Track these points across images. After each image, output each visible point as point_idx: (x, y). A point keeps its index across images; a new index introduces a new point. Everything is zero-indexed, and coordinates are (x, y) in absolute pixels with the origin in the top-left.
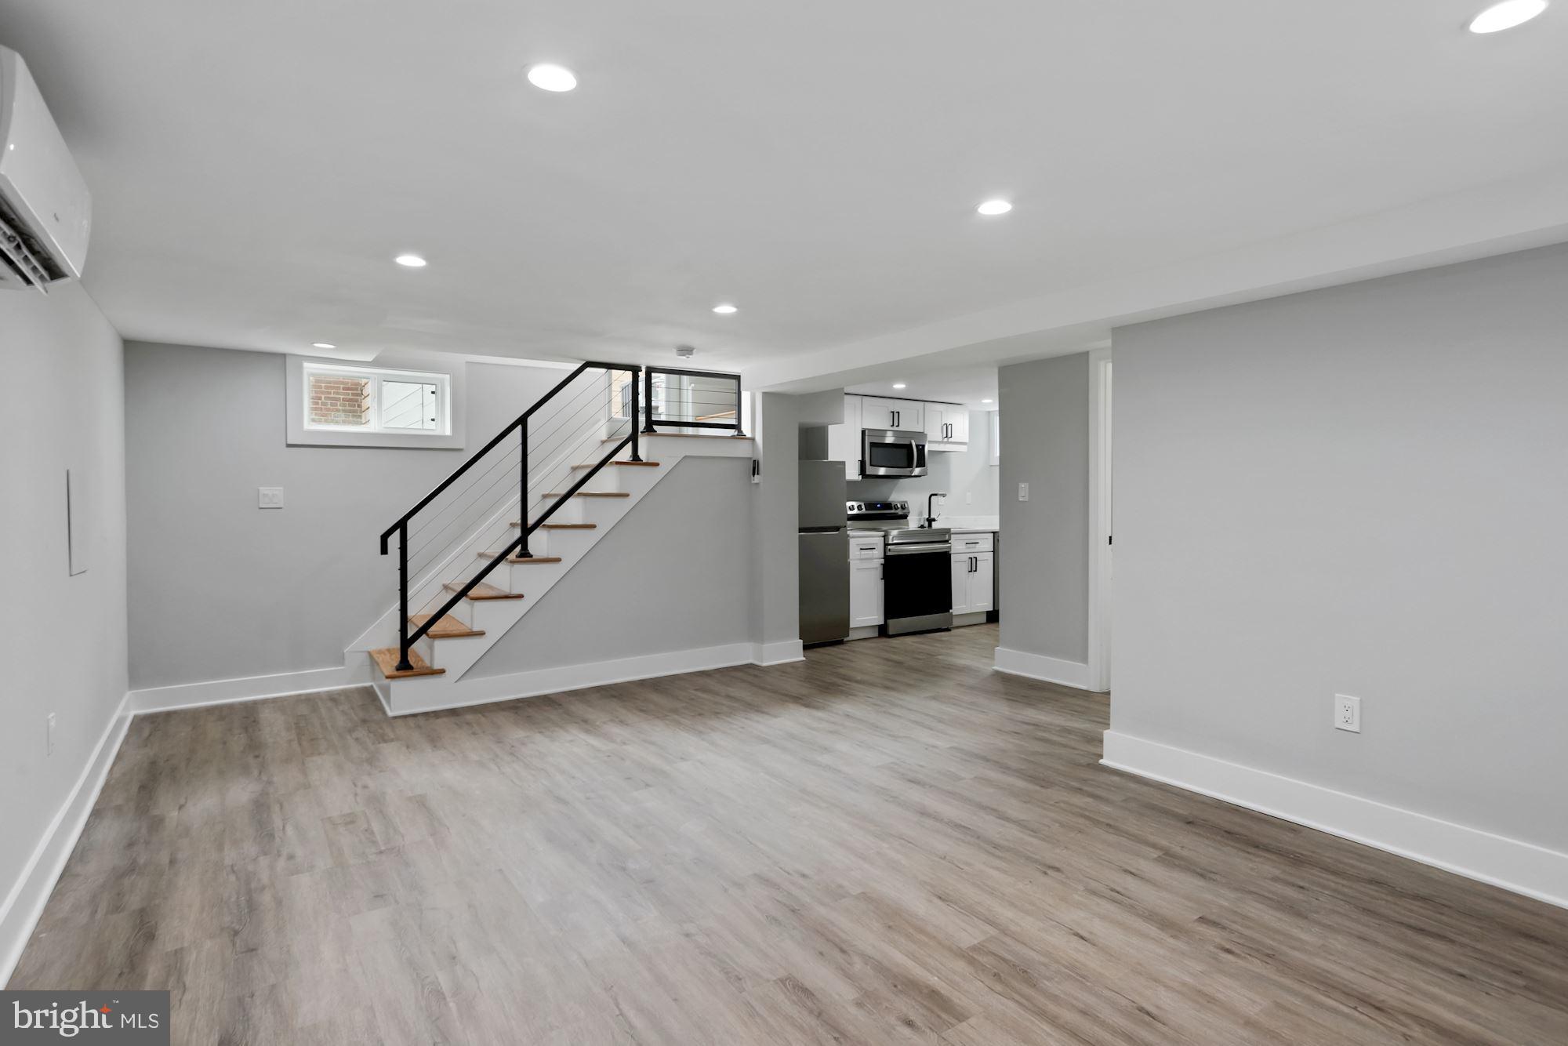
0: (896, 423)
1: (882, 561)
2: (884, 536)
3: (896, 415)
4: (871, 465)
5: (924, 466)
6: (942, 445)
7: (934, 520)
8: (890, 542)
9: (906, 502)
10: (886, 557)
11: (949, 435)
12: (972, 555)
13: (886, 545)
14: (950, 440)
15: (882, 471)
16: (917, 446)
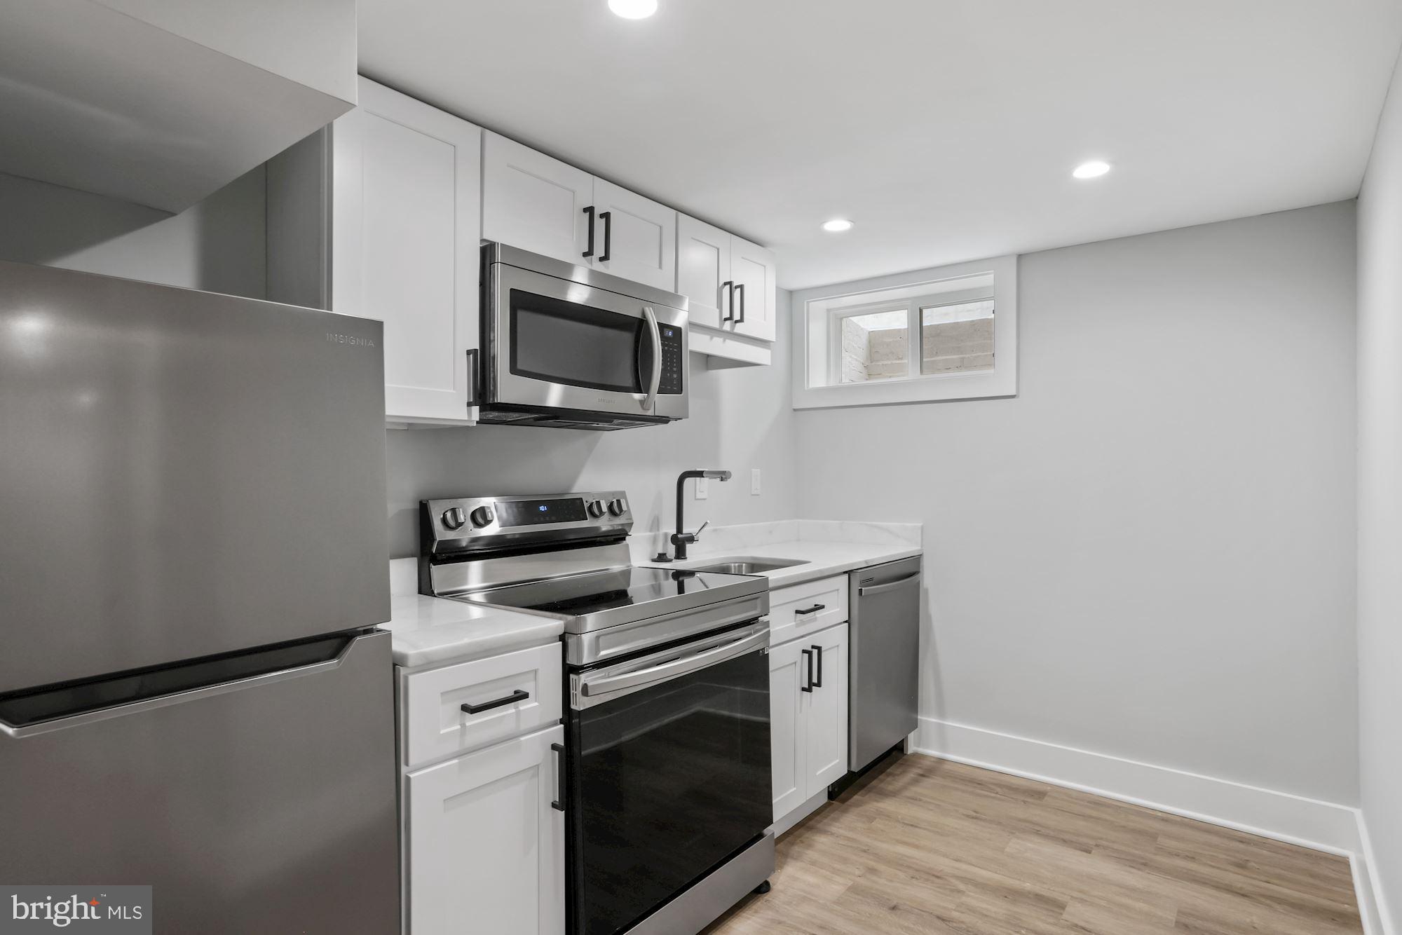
0: (599, 250)
1: (557, 734)
2: (562, 638)
3: (600, 224)
4: (514, 370)
5: (680, 391)
6: (718, 340)
7: (691, 539)
8: (586, 659)
9: (623, 494)
10: (569, 717)
11: (737, 316)
12: (807, 643)
13: (569, 670)
14: (739, 328)
15: (555, 395)
16: (662, 327)
